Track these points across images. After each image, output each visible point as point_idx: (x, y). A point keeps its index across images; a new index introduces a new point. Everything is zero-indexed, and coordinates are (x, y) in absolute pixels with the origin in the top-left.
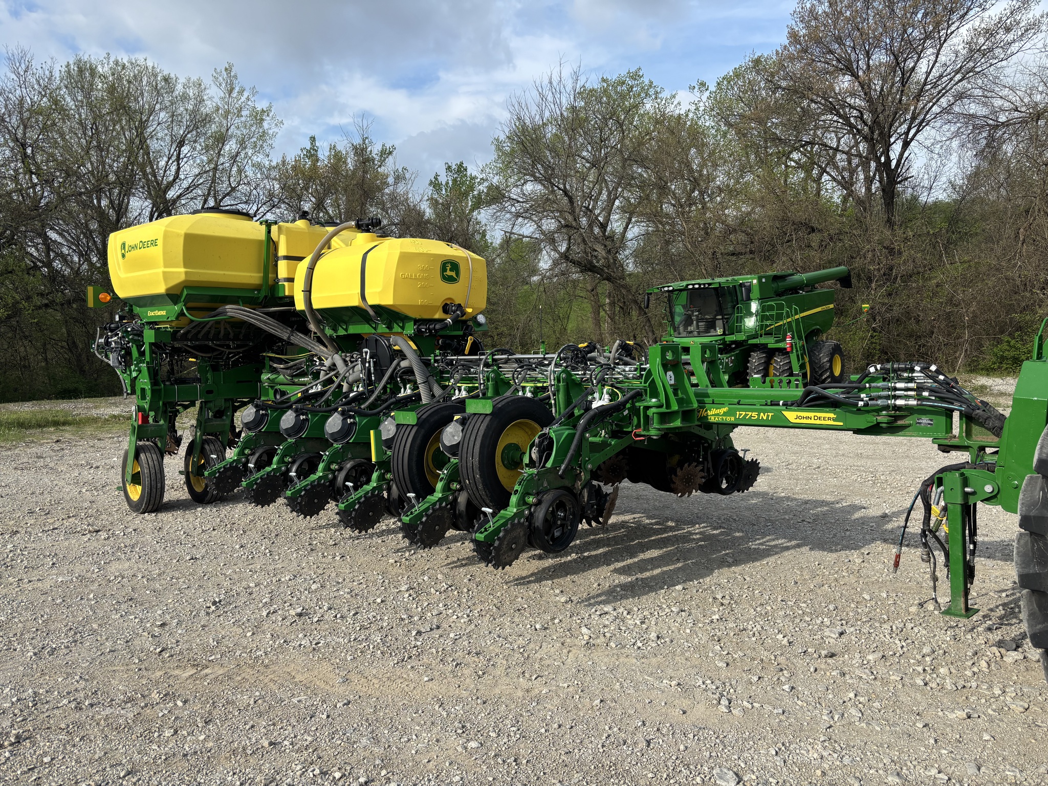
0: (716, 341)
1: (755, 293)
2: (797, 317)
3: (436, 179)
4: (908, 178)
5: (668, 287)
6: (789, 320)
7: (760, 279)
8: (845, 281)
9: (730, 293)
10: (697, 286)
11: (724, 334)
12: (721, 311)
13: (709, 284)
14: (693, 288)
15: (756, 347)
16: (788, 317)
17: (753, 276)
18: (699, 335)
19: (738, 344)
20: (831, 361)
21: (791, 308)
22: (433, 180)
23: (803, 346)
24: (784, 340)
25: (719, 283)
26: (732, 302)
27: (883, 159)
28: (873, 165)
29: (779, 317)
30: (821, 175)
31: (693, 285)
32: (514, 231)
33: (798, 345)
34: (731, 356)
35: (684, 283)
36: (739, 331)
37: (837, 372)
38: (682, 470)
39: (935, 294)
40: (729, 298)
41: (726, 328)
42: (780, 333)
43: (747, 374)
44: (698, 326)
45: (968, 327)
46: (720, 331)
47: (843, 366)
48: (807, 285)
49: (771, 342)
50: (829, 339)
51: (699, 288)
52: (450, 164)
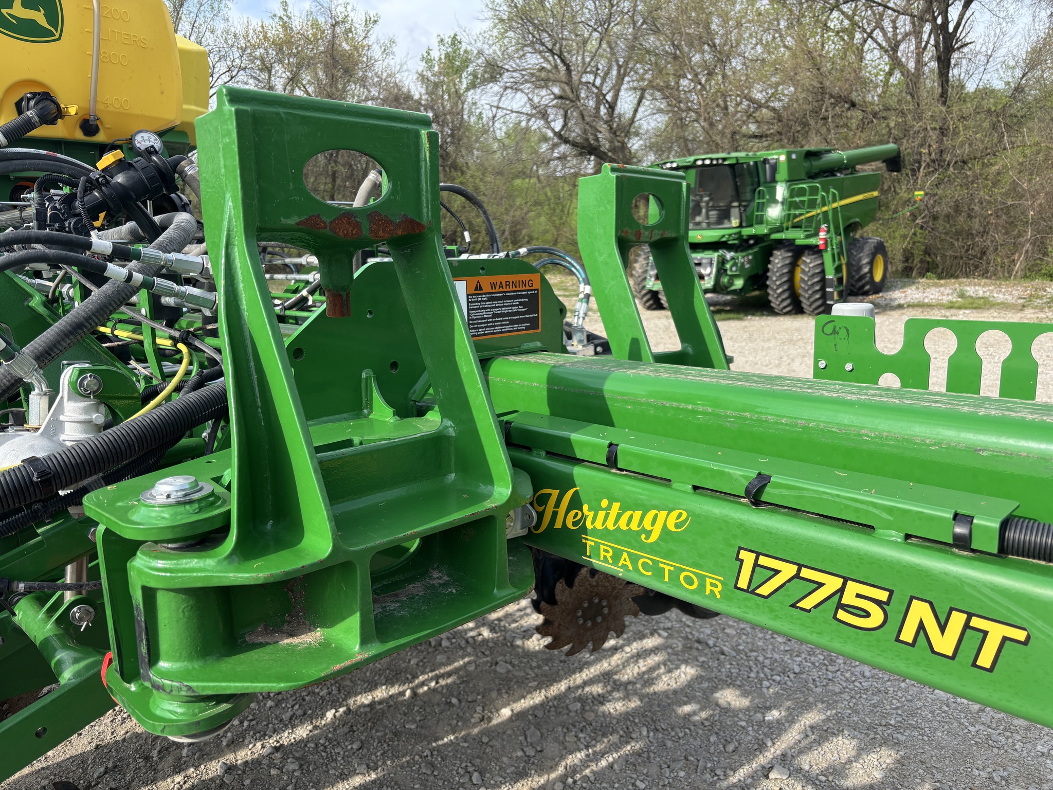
0: (730, 235)
1: (782, 174)
2: (835, 205)
3: (429, 54)
4: (968, 44)
5: (672, 162)
6: (825, 209)
7: (789, 155)
8: (894, 162)
9: (750, 173)
10: (708, 162)
11: (741, 226)
12: (738, 196)
13: (724, 159)
14: (703, 165)
15: (780, 244)
16: (824, 204)
17: (780, 150)
18: (709, 226)
19: (758, 239)
20: (871, 263)
21: (828, 192)
22: (425, 55)
23: (841, 242)
24: (816, 234)
25: (737, 158)
26: (752, 184)
27: (939, 21)
28: (927, 27)
29: (812, 204)
30: (865, 41)
31: (703, 160)
32: (501, 105)
33: (834, 241)
34: (748, 255)
35: (692, 159)
36: (760, 221)
37: (878, 277)
38: (570, 584)
39: (995, 184)
40: (748, 180)
41: (744, 218)
42: (812, 226)
43: (767, 278)
44: (708, 217)
45: (1032, 223)
46: (735, 222)
47: (886, 269)
48: (846, 168)
49: (799, 237)
50: (871, 233)
51: (711, 165)
52: (442, 36)
